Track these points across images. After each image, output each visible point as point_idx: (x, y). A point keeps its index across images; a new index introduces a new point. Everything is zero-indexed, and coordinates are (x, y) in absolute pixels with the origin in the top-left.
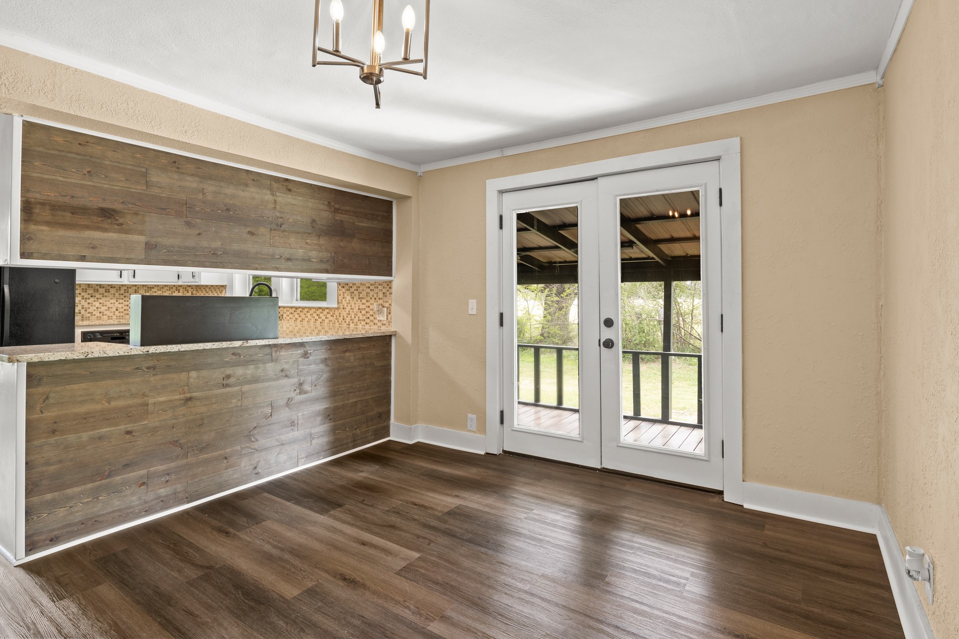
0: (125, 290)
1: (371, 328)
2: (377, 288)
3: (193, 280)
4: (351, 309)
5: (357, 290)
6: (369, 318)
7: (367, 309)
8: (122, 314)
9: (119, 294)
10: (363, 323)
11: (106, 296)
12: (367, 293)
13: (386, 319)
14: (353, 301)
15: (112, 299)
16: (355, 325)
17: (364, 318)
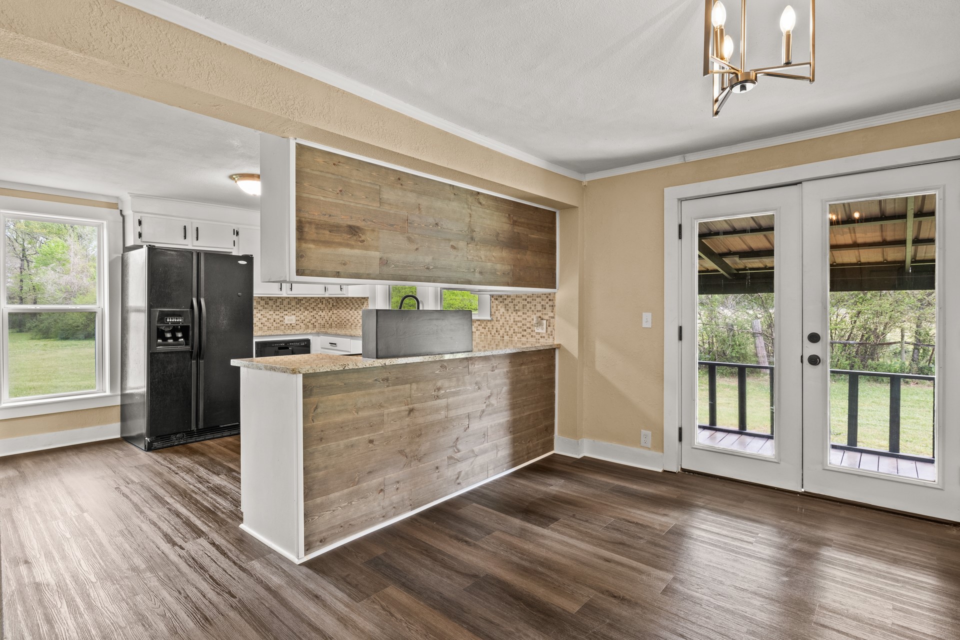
0: (280, 302)
1: (529, 340)
2: (535, 300)
3: (340, 292)
4: (506, 321)
5: (512, 302)
6: (525, 330)
7: (524, 322)
8: (278, 325)
9: (276, 306)
10: (519, 335)
11: (266, 308)
12: (523, 305)
13: (545, 332)
14: (508, 313)
15: (270, 310)
16: (510, 337)
17: (521, 330)
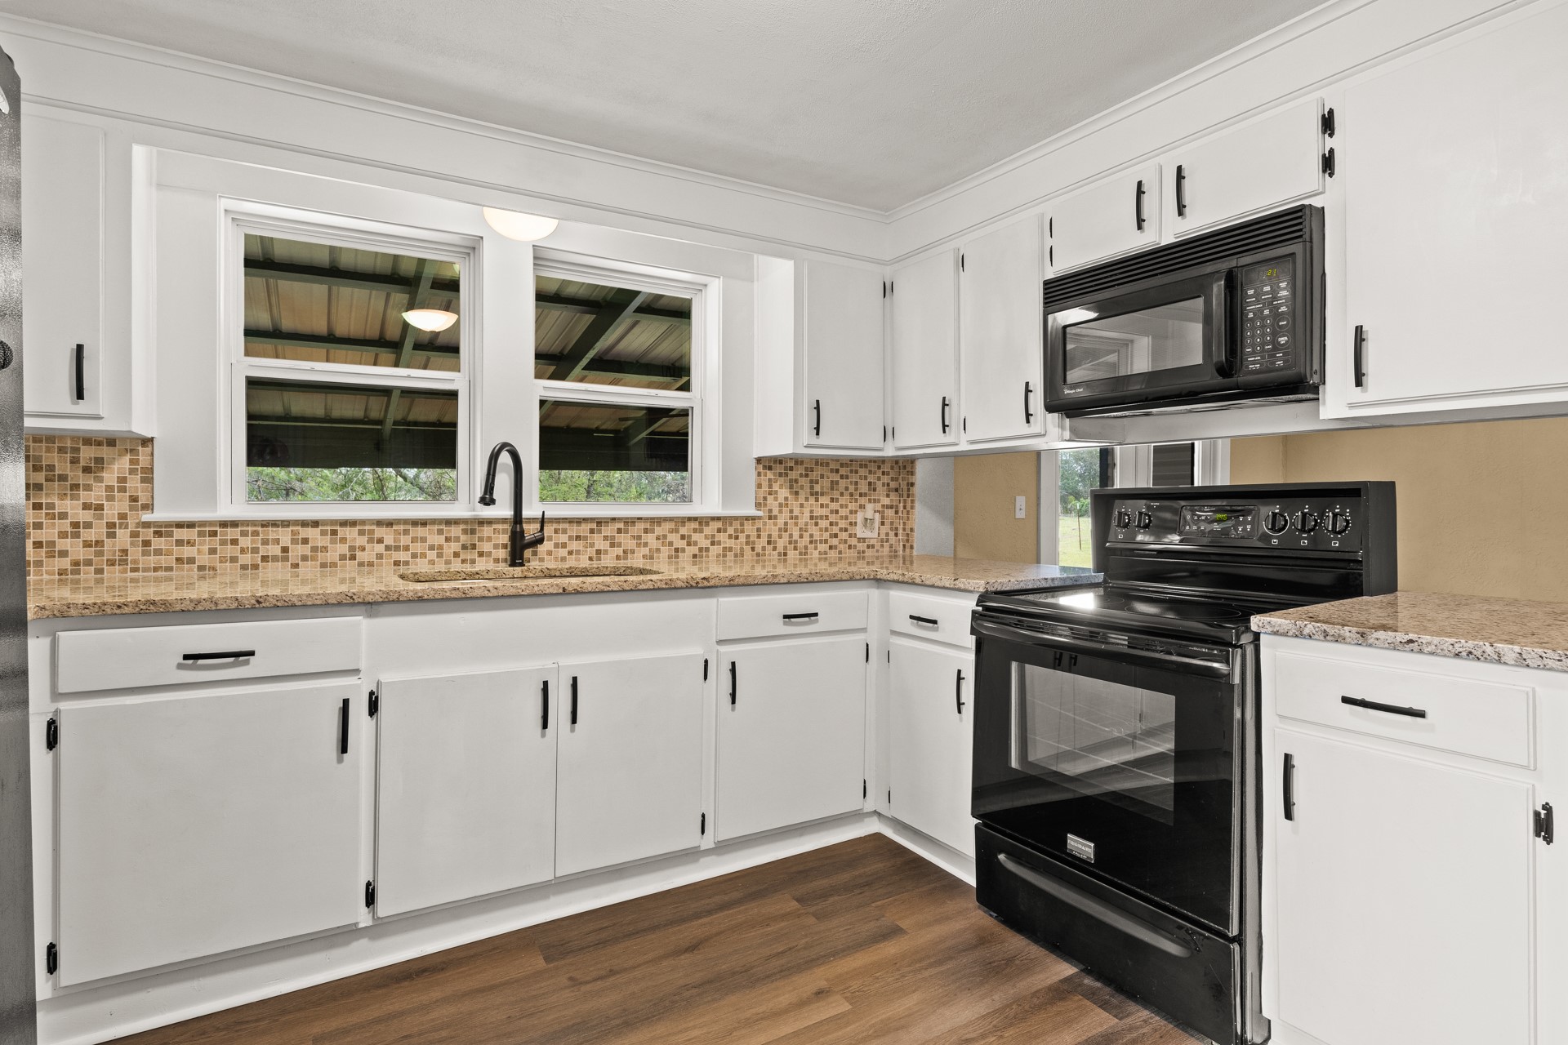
1: (843, 555)
2: (857, 472)
4: (791, 518)
5: (807, 476)
6: (836, 536)
7: (833, 518)
10: (823, 547)
12: (832, 482)
13: (877, 536)
14: (797, 500)
16: (800, 554)
17: (826, 535)
